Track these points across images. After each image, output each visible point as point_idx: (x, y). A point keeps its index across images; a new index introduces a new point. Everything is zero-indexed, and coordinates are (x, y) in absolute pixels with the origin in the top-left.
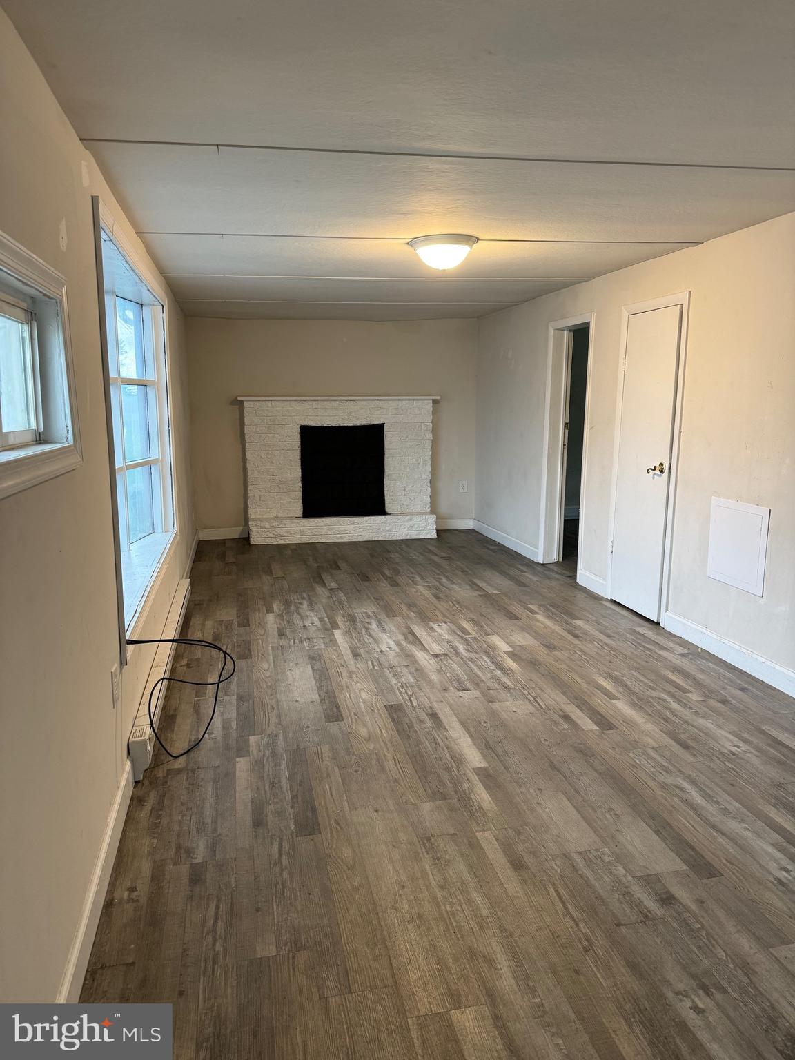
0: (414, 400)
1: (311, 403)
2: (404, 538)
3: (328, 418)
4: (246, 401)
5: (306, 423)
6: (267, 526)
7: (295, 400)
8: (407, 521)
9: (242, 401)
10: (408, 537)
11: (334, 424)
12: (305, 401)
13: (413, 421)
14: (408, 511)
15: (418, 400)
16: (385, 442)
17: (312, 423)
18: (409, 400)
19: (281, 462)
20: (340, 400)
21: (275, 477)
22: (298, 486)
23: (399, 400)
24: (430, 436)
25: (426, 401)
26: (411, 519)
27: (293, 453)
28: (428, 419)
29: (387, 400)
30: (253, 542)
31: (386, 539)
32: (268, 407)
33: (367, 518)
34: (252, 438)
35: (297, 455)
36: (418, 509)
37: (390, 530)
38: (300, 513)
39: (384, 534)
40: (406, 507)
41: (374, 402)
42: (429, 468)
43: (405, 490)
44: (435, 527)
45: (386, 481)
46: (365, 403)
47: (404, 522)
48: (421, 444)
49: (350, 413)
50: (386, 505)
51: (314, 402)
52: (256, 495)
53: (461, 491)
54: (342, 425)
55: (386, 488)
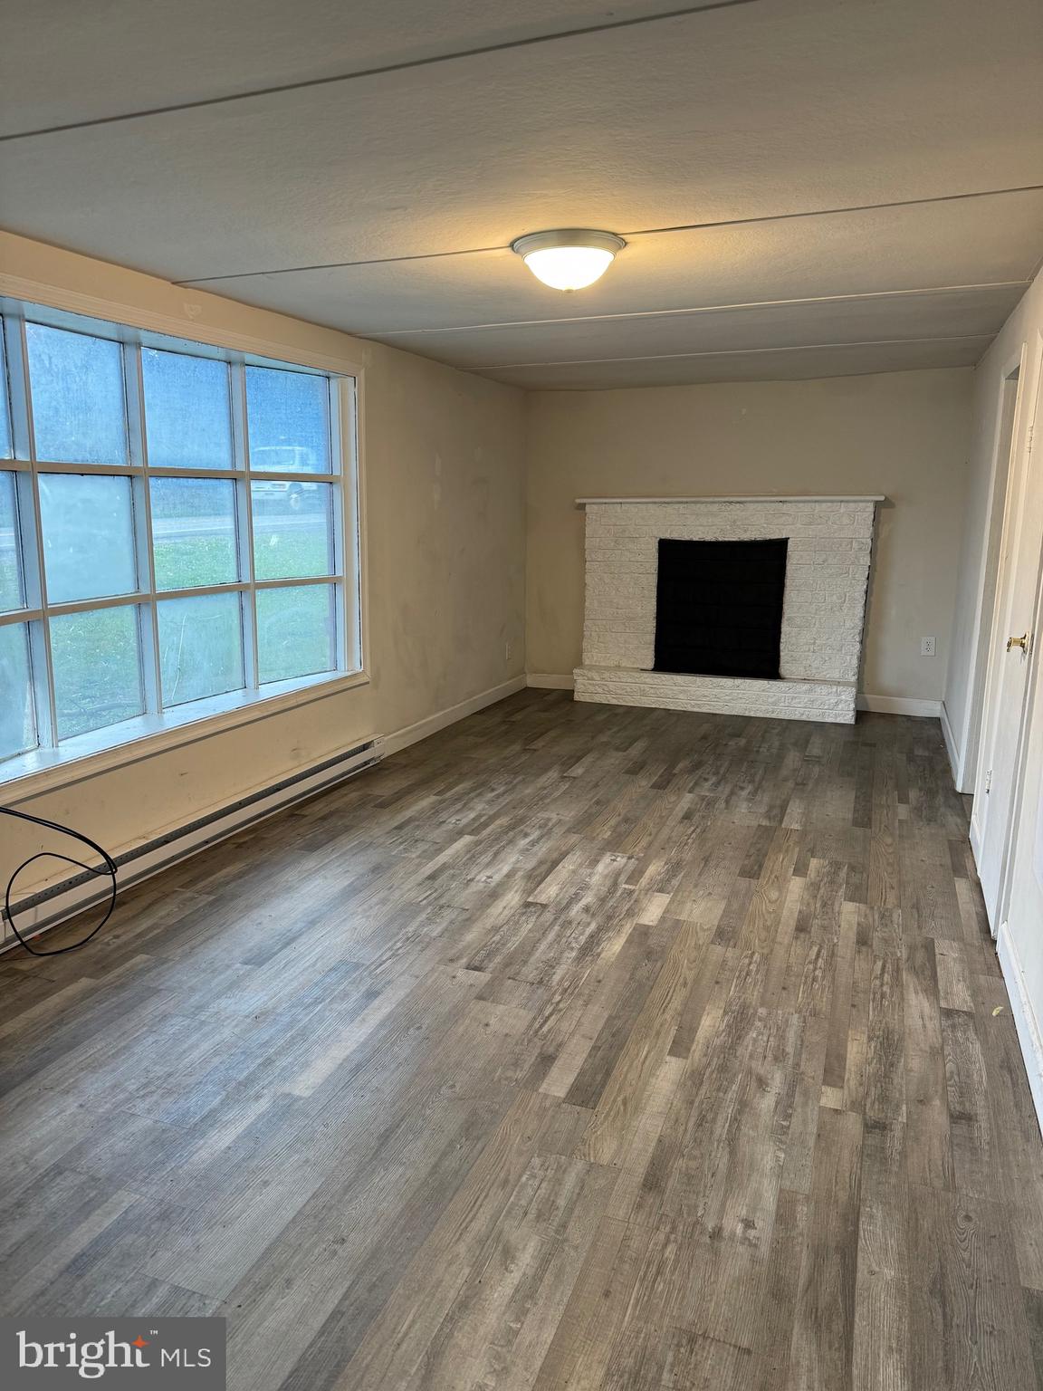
0: (841, 501)
1: (676, 506)
2: (796, 718)
3: (701, 528)
4: (590, 504)
5: (667, 536)
6: (596, 677)
7: (655, 503)
8: (805, 693)
9: (585, 504)
10: (804, 718)
11: (709, 537)
12: (668, 503)
13: (836, 535)
14: (817, 677)
15: (847, 502)
16: (788, 568)
17: (675, 536)
18: (832, 502)
19: (631, 590)
20: (719, 502)
21: (620, 611)
22: (651, 626)
23: (816, 501)
24: (867, 560)
25: (861, 504)
26: (810, 691)
27: (647, 579)
28: (866, 533)
29: (795, 502)
30: (576, 697)
31: (768, 716)
32: (616, 512)
33: (738, 681)
34: (593, 556)
35: (652, 580)
36: (836, 675)
37: (774, 704)
38: (650, 664)
39: (764, 708)
40: (814, 671)
41: (772, 504)
42: (859, 611)
43: (814, 643)
44: (852, 706)
45: (785, 628)
46: (759, 506)
47: (799, 693)
48: (848, 572)
49: (735, 521)
50: (781, 664)
51: (681, 506)
52: (593, 633)
53: (924, 653)
54: (720, 540)
55: (783, 638)
